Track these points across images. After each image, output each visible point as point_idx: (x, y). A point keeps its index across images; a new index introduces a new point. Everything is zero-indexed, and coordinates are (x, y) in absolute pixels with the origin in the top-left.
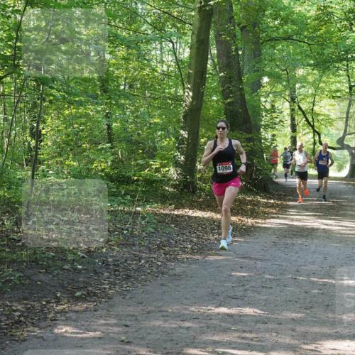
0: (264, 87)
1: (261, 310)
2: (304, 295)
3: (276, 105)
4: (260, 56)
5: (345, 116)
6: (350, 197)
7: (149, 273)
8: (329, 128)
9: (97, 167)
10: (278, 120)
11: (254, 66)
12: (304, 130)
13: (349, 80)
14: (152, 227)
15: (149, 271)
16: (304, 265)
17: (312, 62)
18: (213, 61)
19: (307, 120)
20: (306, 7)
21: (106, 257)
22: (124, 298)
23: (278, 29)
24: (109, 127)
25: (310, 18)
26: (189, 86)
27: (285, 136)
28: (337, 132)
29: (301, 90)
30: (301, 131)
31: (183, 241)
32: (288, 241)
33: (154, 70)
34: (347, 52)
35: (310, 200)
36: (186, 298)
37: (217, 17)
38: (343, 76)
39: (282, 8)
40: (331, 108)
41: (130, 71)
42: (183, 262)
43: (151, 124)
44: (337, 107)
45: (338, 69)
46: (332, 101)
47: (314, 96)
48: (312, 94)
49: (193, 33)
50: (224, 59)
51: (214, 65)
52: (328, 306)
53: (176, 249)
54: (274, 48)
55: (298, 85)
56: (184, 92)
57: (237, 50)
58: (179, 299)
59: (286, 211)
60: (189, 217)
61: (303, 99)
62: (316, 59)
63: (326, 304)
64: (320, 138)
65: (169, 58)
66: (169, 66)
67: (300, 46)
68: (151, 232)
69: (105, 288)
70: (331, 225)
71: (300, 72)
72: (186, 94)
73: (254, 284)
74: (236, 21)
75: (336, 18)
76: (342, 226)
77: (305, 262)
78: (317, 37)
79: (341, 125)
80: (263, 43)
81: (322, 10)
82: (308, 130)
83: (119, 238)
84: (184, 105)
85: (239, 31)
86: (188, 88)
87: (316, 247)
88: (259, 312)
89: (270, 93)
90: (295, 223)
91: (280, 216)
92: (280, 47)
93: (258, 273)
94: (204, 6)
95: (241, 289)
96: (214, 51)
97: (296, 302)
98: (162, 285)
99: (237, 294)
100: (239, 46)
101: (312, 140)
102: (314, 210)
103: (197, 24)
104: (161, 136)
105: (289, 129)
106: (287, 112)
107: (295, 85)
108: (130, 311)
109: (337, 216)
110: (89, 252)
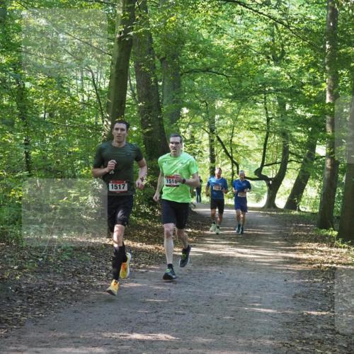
0: (183, 118)
1: (172, 336)
2: (216, 321)
3: (196, 136)
4: (179, 87)
5: (262, 147)
6: (266, 226)
7: (62, 301)
8: (248, 159)
9: (14, 195)
10: (197, 151)
11: (174, 96)
12: (223, 160)
13: (267, 113)
14: (68, 255)
15: (62, 298)
16: (218, 293)
17: (231, 94)
18: (133, 91)
19: (226, 151)
20: (225, 40)
21: (20, 284)
22: (36, 325)
23: (196, 60)
24: (27, 155)
25: (228, 51)
26: (108, 115)
27: (204, 166)
28: (255, 163)
29: (220, 122)
30: (220, 161)
31: (99, 269)
32: (203, 269)
33: (73, 99)
34: (264, 85)
35: (227, 230)
36: (99, 325)
37: (136, 48)
38: (261, 108)
39: (201, 41)
40: (249, 139)
41: (49, 100)
42: (97, 289)
43: (70, 153)
44: (255, 138)
45: (255, 101)
46: (251, 133)
47: (232, 127)
48: (231, 126)
49: (112, 64)
50: (144, 89)
51: (134, 95)
52: (239, 331)
53: (92, 276)
54: (194, 80)
55: (217, 117)
56: (103, 122)
57: (156, 81)
58: (91, 325)
59: (202, 240)
60: (105, 245)
61: (222, 130)
62: (234, 91)
63: (238, 329)
64: (238, 168)
65: (89, 88)
66: (89, 96)
67: (218, 78)
68: (66, 260)
69: (17, 315)
70: (246, 254)
71: (219, 104)
72: (105, 123)
73: (167, 311)
74: (156, 52)
75: (254, 52)
76: (257, 255)
77: (219, 290)
78: (235, 69)
79: (259, 156)
80: (182, 74)
81: (240, 44)
82: (226, 161)
83: (34, 266)
84: (103, 134)
85: (159, 62)
86: (107, 117)
87: (231, 274)
88: (171, 337)
89: (189, 123)
90: (211, 252)
91: (197, 245)
92: (199, 79)
93: (171, 300)
94: (123, 37)
95: (154, 315)
96: (134, 82)
97: (208, 328)
98: (75, 312)
99: (149, 320)
100: (159, 77)
101: (231, 171)
102: (230, 239)
103: (117, 55)
104: (80, 165)
105: (209, 160)
106: (206, 142)
107: (214, 116)
108: (42, 337)
109: (253, 244)
110: (3, 279)
